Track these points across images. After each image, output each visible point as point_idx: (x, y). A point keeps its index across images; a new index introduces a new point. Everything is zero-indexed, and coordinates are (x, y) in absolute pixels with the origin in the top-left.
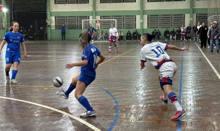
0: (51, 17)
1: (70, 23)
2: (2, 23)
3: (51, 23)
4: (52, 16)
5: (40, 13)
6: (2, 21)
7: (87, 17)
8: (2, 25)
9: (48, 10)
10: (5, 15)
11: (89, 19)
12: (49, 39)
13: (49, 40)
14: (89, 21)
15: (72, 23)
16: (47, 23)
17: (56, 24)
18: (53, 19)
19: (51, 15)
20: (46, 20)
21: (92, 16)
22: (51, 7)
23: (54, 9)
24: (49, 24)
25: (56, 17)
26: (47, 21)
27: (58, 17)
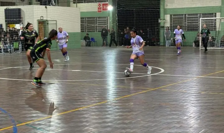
0: (165, 15)
1: (189, 23)
2: (107, 24)
3: (164, 23)
4: (167, 14)
5: (149, 11)
6: (107, 22)
7: (213, 14)
8: (108, 26)
9: (161, 7)
10: (111, 15)
11: (216, 17)
12: (161, 44)
13: (162, 46)
14: (215, 19)
15: (192, 23)
16: (159, 23)
17: (171, 24)
18: (168, 17)
19: (165, 13)
20: (158, 20)
21: (220, 13)
22: (165, 3)
23: (168, 4)
24: (162, 25)
25: (171, 15)
26: (160, 21)
27: (174, 15)
